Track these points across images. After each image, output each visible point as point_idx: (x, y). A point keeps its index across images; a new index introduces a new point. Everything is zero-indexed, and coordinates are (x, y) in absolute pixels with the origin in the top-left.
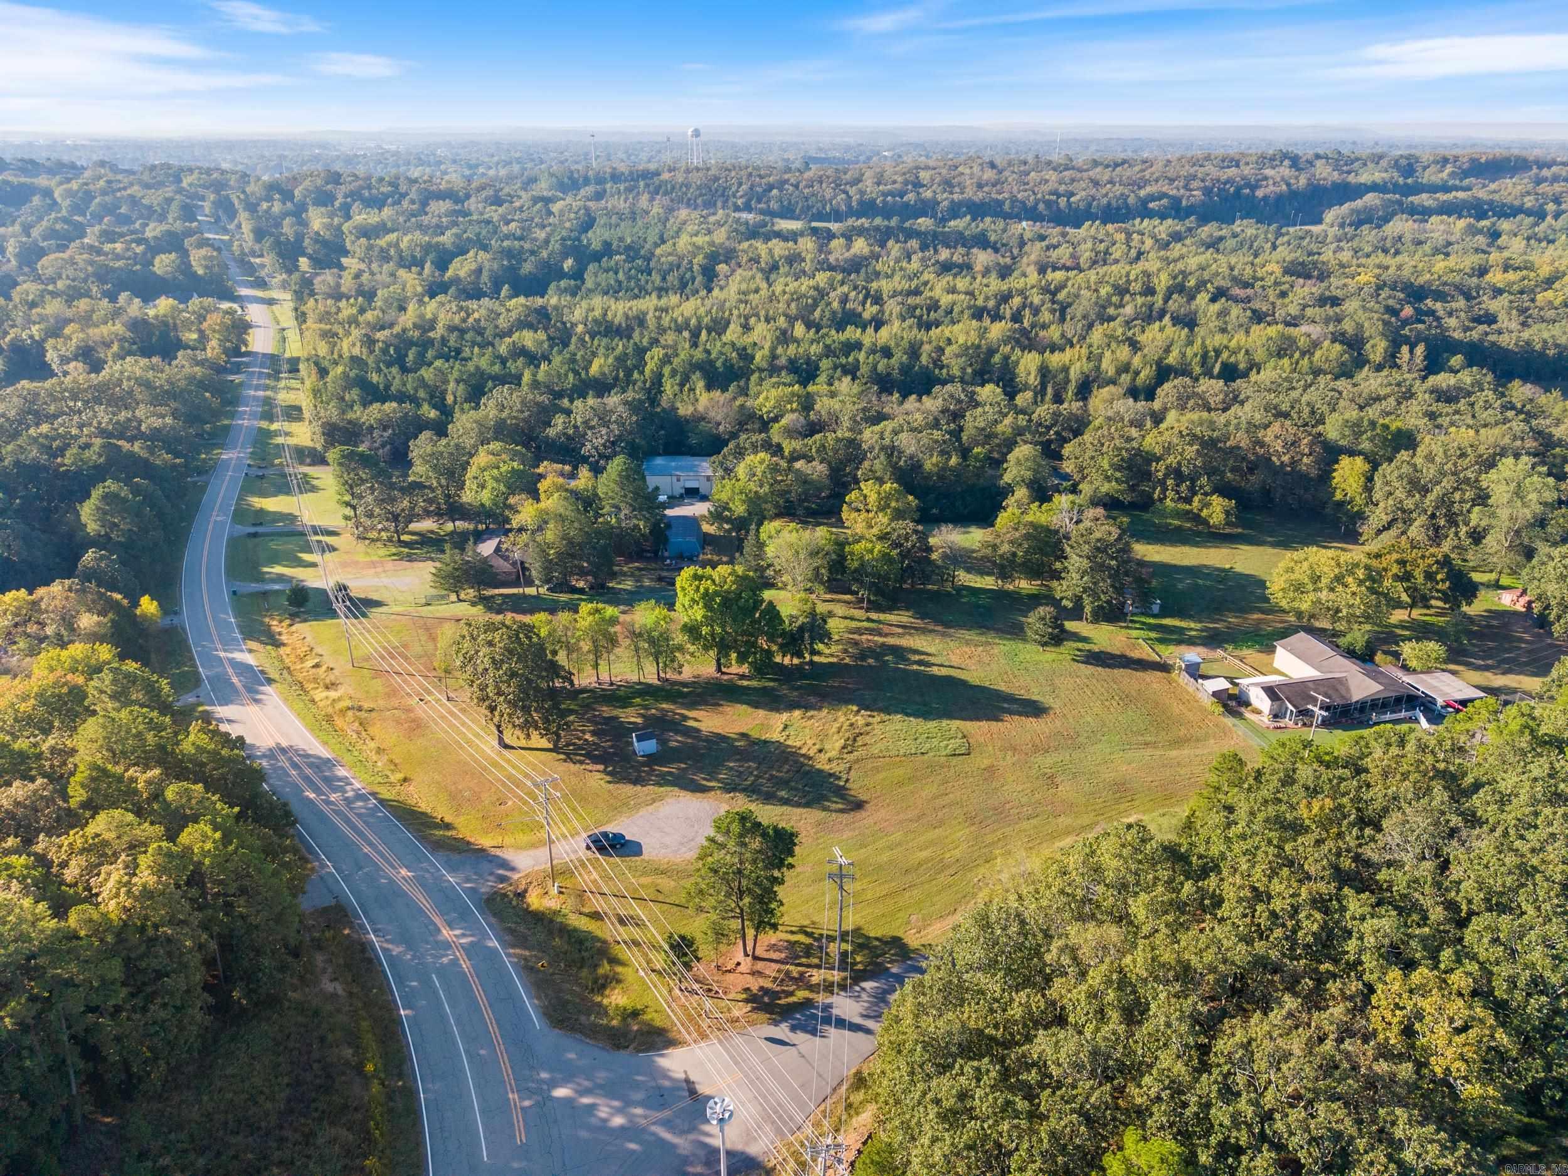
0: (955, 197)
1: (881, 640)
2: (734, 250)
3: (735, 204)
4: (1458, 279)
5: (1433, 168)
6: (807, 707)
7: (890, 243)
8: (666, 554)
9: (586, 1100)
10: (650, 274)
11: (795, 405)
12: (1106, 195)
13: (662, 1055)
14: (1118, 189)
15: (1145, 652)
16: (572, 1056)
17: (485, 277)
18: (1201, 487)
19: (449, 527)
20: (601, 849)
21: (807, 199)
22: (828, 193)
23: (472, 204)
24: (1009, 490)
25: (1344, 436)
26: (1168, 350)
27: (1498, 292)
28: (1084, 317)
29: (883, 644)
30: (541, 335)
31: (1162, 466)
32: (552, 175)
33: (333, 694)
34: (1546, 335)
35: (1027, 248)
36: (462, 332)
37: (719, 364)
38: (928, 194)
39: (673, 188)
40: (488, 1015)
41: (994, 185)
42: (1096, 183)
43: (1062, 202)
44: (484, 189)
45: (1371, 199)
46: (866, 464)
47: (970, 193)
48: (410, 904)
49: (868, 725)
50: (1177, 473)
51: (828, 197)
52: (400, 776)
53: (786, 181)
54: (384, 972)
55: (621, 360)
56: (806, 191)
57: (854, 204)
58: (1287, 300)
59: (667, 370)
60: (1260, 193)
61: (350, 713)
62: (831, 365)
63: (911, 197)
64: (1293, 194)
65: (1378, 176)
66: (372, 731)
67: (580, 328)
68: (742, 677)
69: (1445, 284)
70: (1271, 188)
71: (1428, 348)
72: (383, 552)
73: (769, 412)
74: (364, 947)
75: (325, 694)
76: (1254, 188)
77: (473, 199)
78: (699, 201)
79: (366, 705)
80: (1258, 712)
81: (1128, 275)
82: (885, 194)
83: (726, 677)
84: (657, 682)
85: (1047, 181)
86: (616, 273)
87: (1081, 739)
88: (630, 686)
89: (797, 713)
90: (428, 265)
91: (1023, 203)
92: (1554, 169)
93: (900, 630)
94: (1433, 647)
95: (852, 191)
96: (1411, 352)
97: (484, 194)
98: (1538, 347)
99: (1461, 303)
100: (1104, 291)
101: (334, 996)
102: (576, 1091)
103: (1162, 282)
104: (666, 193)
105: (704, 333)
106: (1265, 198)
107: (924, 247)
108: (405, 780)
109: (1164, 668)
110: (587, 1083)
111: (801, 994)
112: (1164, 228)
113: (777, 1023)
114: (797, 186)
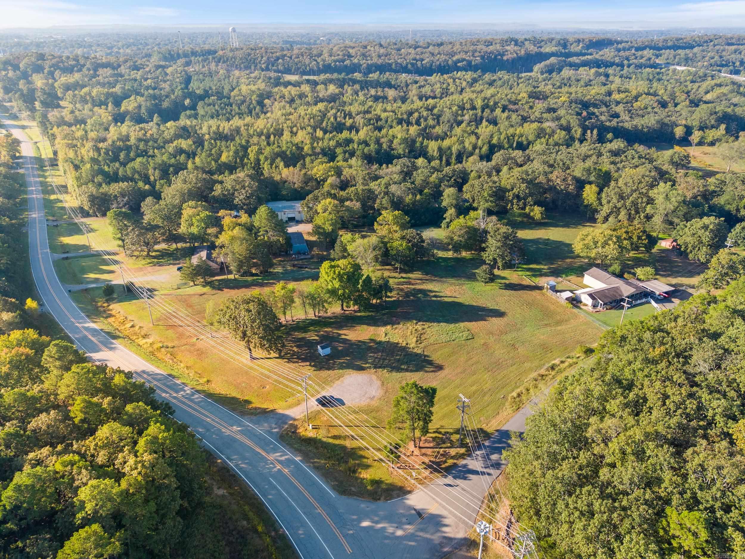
0: (369, 62)
1: (413, 287)
2: (271, 92)
3: (261, 67)
4: (601, 97)
5: (575, 44)
6: (393, 324)
7: (346, 87)
8: (292, 252)
9: (379, 526)
10: (231, 106)
11: (333, 173)
12: (438, 60)
14: (443, 57)
15: (527, 281)
17: (143, 110)
18: (529, 202)
19: (174, 246)
20: (323, 405)
21: (297, 64)
22: (307, 61)
23: (123, 70)
24: (445, 210)
25: (583, 175)
26: (492, 136)
27: (618, 103)
28: (448, 121)
29: (414, 289)
30: (190, 142)
31: (511, 193)
32: (159, 53)
33: (149, 341)
34: (643, 122)
35: (410, 87)
36: (146, 141)
37: (288, 153)
38: (356, 61)
39: (227, 59)
40: (306, 493)
41: (386, 56)
42: (433, 54)
43: (419, 63)
44: (127, 61)
45: (553, 60)
46: (378, 201)
47: (375, 60)
48: (242, 444)
49: (423, 329)
50: (518, 197)
51: (307, 63)
52: (205, 380)
53: (285, 55)
54: (244, 480)
55: (236, 152)
56: (296, 60)
57: (321, 66)
58: (533, 110)
59: (262, 158)
60: (505, 58)
61: (163, 350)
62: (342, 151)
63: (347, 62)
64: (520, 58)
65: (554, 49)
66: (180, 357)
67: (207, 137)
68: (355, 311)
69: (596, 100)
70: (510, 56)
71: (599, 131)
72: (143, 262)
73: (320, 177)
74: (228, 469)
75: (144, 341)
76: (503, 55)
77: (122, 67)
78: (242, 66)
79: (170, 345)
80: (586, 305)
81: (463, 100)
82: (335, 61)
83: (347, 312)
84: (314, 318)
85: (410, 54)
86: (214, 106)
87: (518, 326)
88: (304, 321)
89: (389, 327)
90: (110, 104)
91: (401, 64)
92: (623, 44)
93: (418, 281)
94: (649, 270)
95: (319, 60)
96: (592, 133)
97: (128, 64)
98: (640, 128)
99: (604, 109)
100: (455, 108)
101: (223, 496)
102: (373, 522)
103: (479, 103)
104: (224, 62)
105: (272, 137)
106: (508, 60)
107: (362, 89)
108: (208, 381)
109: (540, 288)
110: (376, 518)
111: (450, 462)
112: (469, 75)
113: (446, 477)
114: (291, 58)
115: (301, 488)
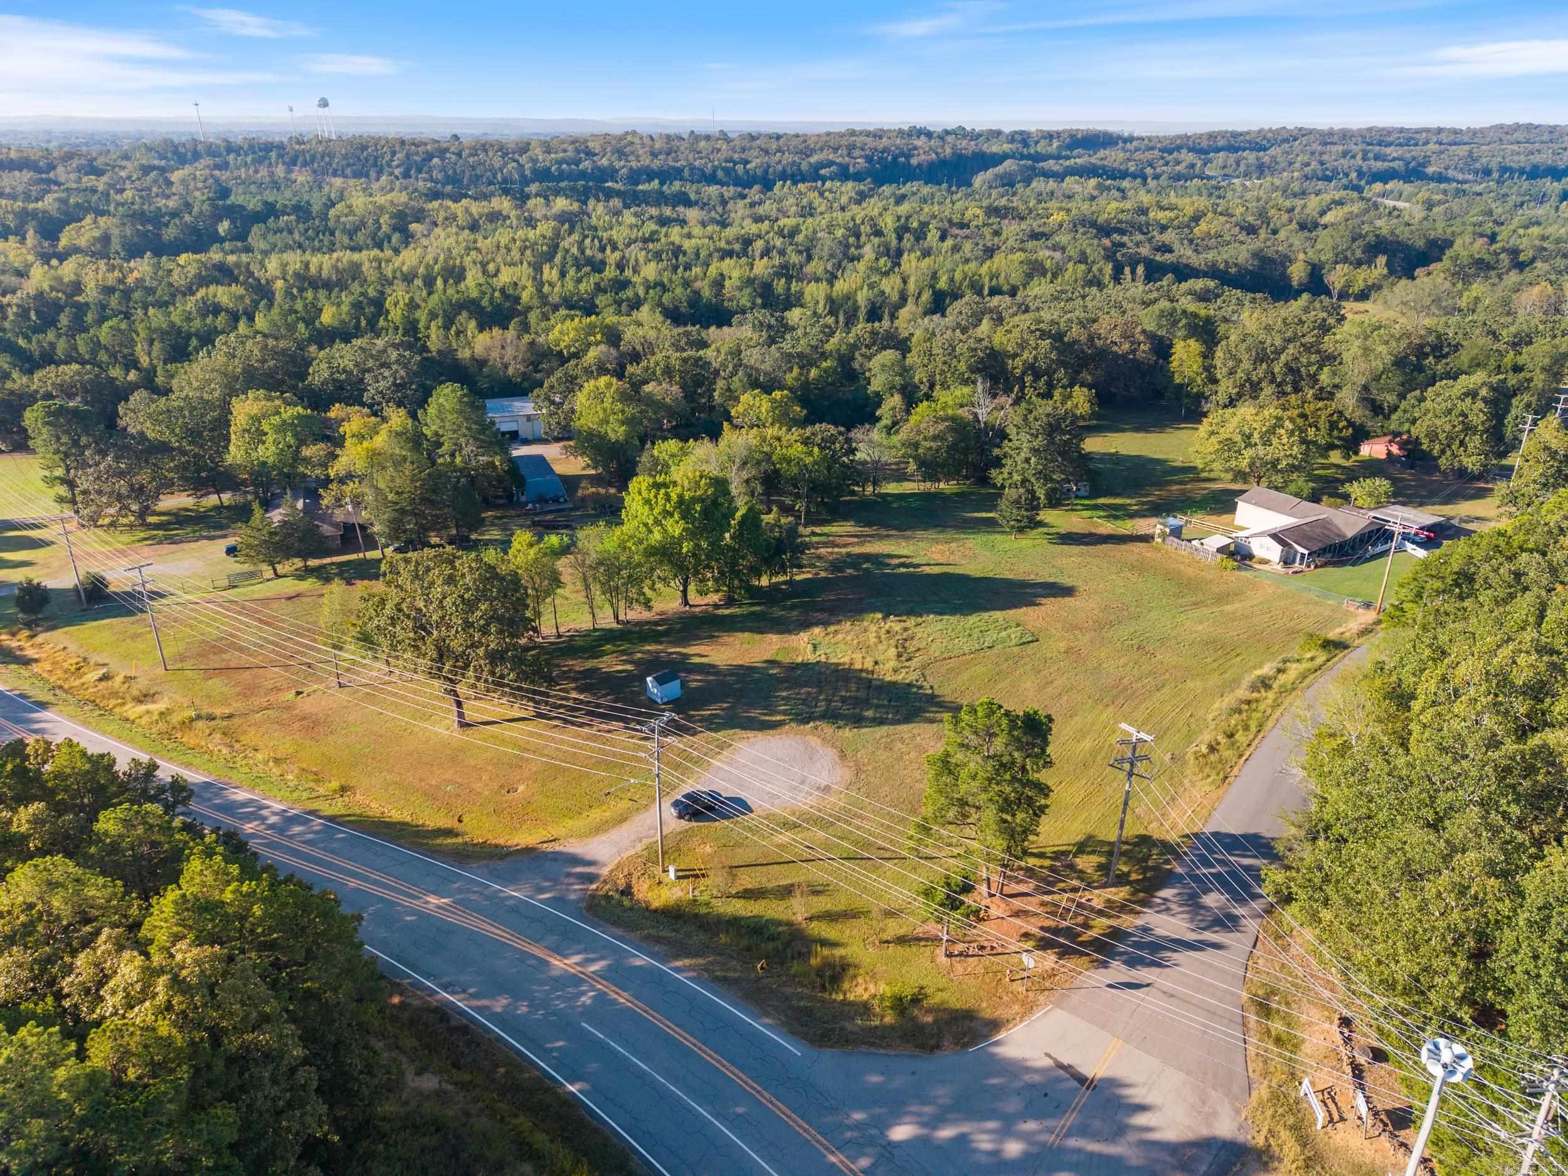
0: (634, 164)
1: (844, 550)
2: (422, 210)
4: (1129, 217)
5: (1043, 143)
6: (826, 624)
7: (591, 203)
8: (523, 499)
9: (946, 1133)
10: (332, 234)
11: (599, 337)
12: (779, 162)
13: (997, 1043)
14: (788, 158)
15: (1107, 527)
16: (875, 1079)
18: (1059, 380)
19: (212, 500)
20: (696, 815)
21: (473, 168)
22: (497, 162)
23: (60, 173)
24: (878, 400)
25: (1160, 326)
26: (934, 276)
27: (1163, 228)
28: (832, 256)
29: (849, 555)
30: (237, 290)
31: (1018, 362)
33: (160, 706)
34: (1225, 256)
35: (730, 206)
36: (127, 294)
37: (485, 303)
38: (605, 162)
39: (313, 159)
40: (709, 1056)
41: (668, 154)
42: (767, 152)
43: (740, 168)
44: (70, 158)
45: (1009, 165)
46: (720, 384)
47: (646, 161)
48: (473, 937)
49: (906, 629)
50: (1033, 369)
51: (497, 165)
52: (335, 785)
53: (447, 150)
54: (499, 1039)
55: (357, 306)
56: (471, 160)
57: (527, 172)
58: (1003, 238)
59: (422, 316)
60: (914, 161)
61: (200, 724)
62: (611, 301)
63: (586, 165)
64: (943, 162)
65: (1007, 147)
66: (251, 737)
67: (279, 284)
68: (716, 606)
69: (1120, 221)
70: (923, 157)
71: (1146, 269)
72: (126, 538)
73: (568, 347)
74: (443, 1013)
75: (142, 708)
76: (908, 156)
77: (60, 169)
78: (348, 171)
79: (218, 711)
80: (1265, 562)
81: (853, 219)
82: (560, 162)
83: (697, 610)
84: (615, 626)
85: (719, 150)
86: (291, 232)
87: (1132, 609)
88: (587, 634)
89: (817, 630)
90: (30, 234)
91: (702, 170)
92: (1135, 143)
95: (523, 159)
96: (1133, 272)
97: (75, 163)
98: (1222, 267)
99: (1140, 237)
100: (840, 233)
101: (439, 1094)
102: (923, 1125)
103: (888, 223)
104: (305, 164)
105: (439, 282)
106: (919, 165)
107: (627, 206)
108: (343, 789)
109: (1147, 539)
110: (927, 1109)
111: (1101, 924)
112: (849, 188)
113: (1104, 965)
114: (459, 155)
115: (688, 1041)
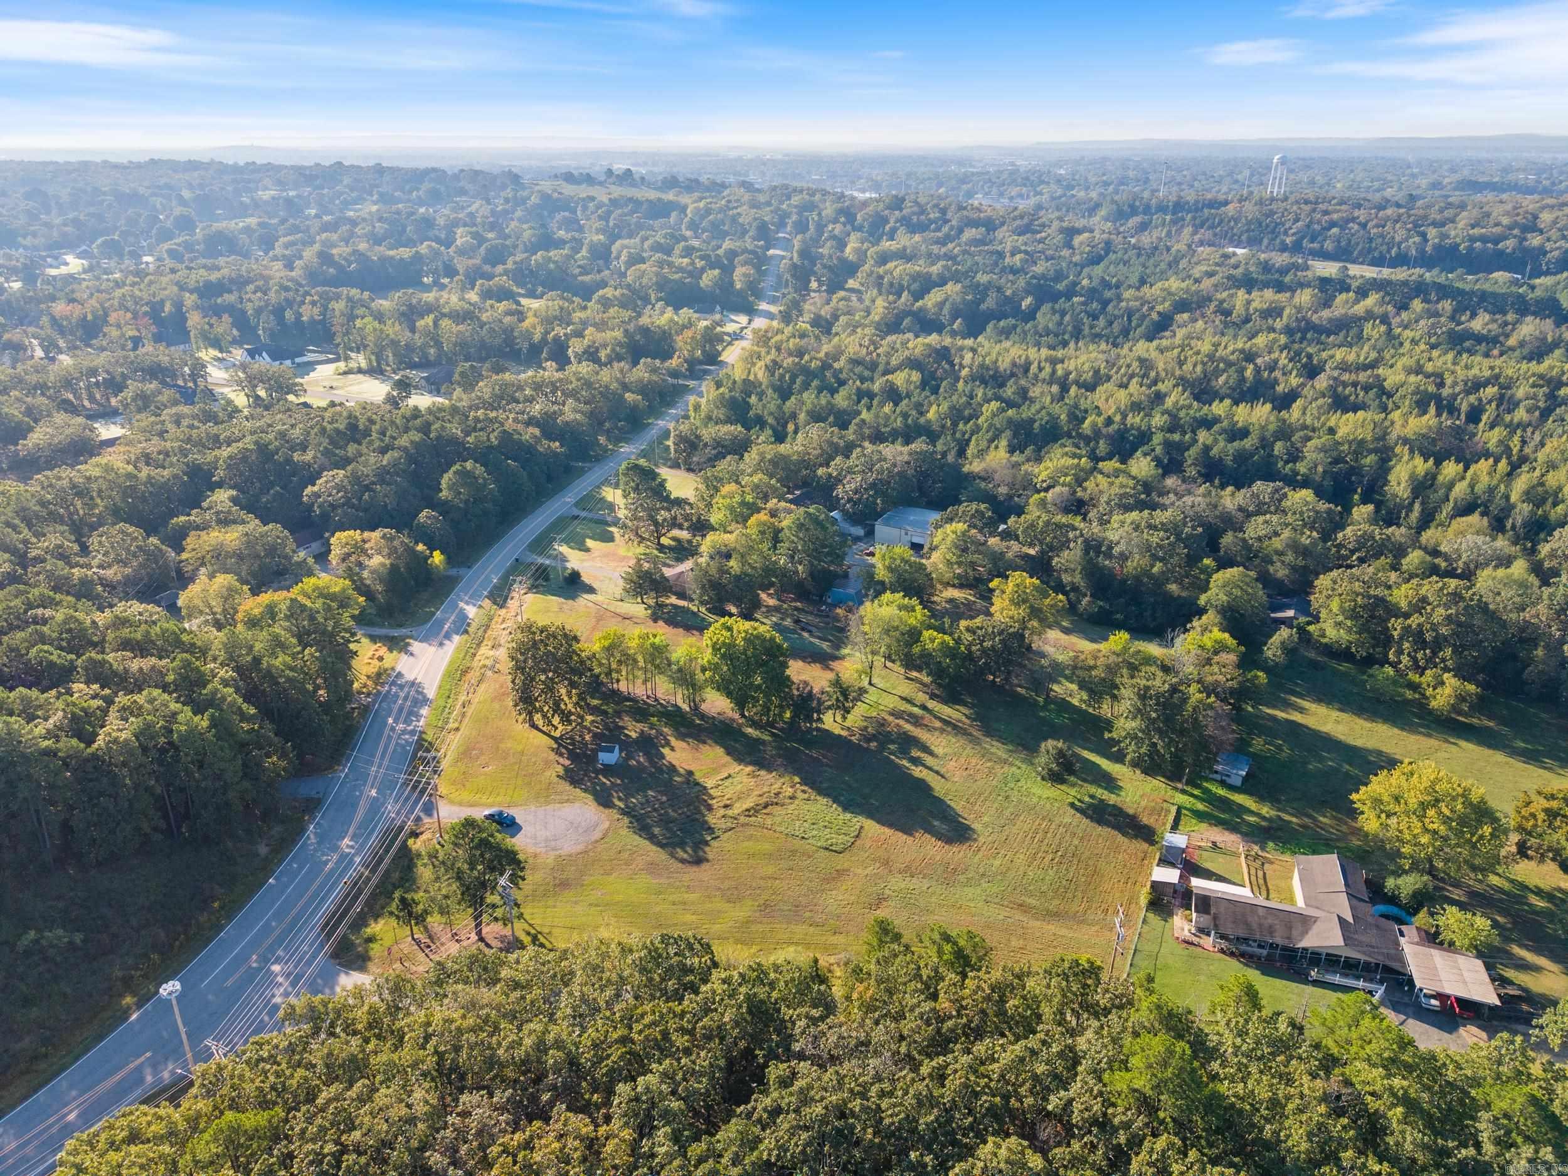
1: (909, 728)
3: (1283, 242)
6: (764, 767)
8: (829, 600)
9: (280, 979)
10: (1097, 318)
13: (347, 974)
15: (1163, 819)
17: (945, 311)
18: (1443, 660)
21: (1371, 240)
22: (1400, 235)
29: (905, 733)
30: (914, 376)
32: (1113, 202)
33: (491, 653)
36: (859, 364)
38: (1537, 241)
39: (1221, 221)
44: (1023, 217)
48: (352, 815)
49: (791, 798)
50: (1418, 637)
51: (1398, 239)
53: (1353, 220)
55: (955, 408)
56: (1374, 231)
57: (1429, 249)
63: (1509, 244)
66: (481, 687)
72: (639, 550)
75: (487, 651)
77: (1004, 228)
78: (1244, 238)
80: (1190, 919)
82: (1475, 239)
83: (741, 721)
84: (687, 708)
87: (960, 877)
88: (666, 706)
89: (751, 769)
95: (1432, 233)
101: (258, 855)
108: (455, 730)
109: (1154, 842)
114: (1364, 226)
